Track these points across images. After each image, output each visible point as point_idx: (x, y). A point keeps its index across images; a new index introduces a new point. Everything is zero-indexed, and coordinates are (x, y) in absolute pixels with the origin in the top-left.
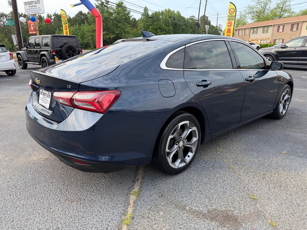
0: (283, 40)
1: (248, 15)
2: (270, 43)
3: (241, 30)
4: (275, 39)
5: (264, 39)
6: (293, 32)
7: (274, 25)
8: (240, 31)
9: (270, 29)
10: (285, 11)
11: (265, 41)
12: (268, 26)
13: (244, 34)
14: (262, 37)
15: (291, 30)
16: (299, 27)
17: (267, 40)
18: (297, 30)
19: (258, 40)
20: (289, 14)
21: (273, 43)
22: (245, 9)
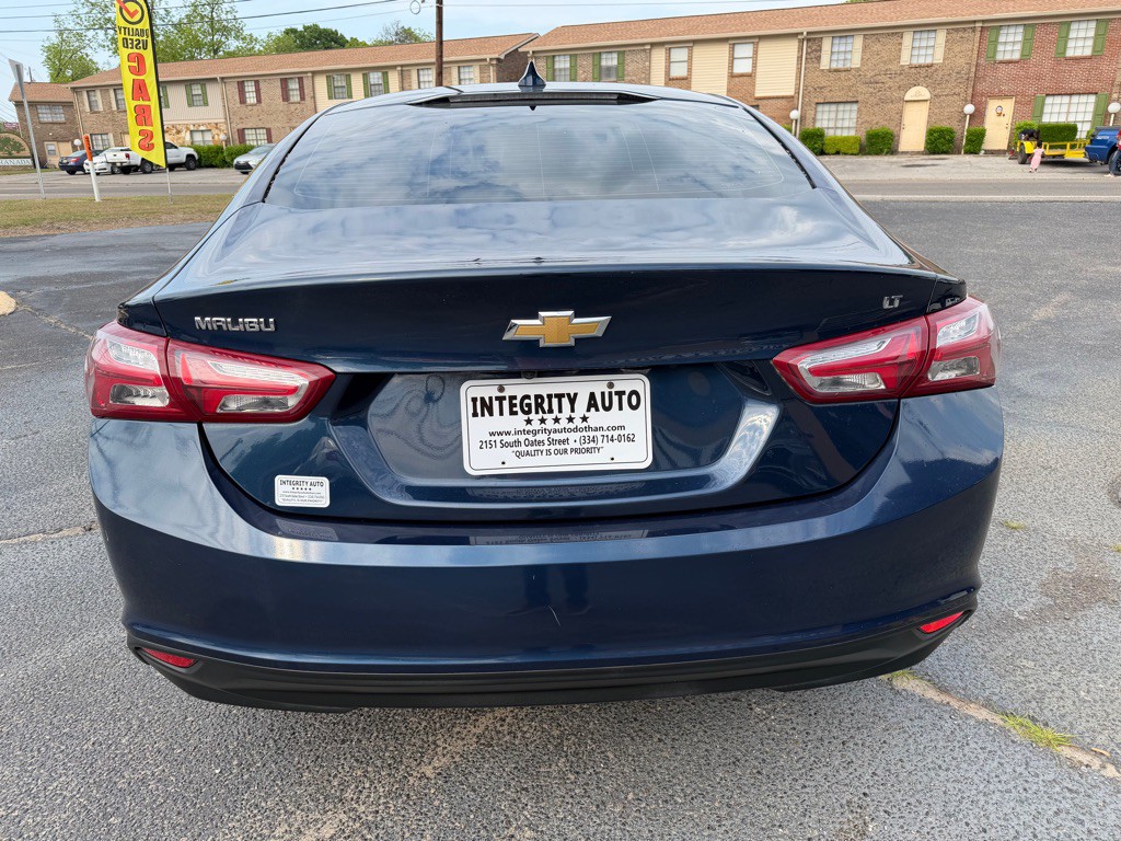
0: (269, 131)
1: (90, 34)
2: (227, 141)
3: (98, 93)
4: (241, 126)
5: (202, 128)
6: (292, 107)
7: (222, 79)
8: (98, 97)
9: (214, 92)
10: (226, 31)
11: (208, 137)
12: (203, 82)
13: (114, 107)
14: (194, 122)
15: (284, 100)
16: (307, 91)
17: (215, 131)
18: (303, 98)
19: (179, 132)
20: (239, 43)
21: (237, 142)
22: (73, 8)
